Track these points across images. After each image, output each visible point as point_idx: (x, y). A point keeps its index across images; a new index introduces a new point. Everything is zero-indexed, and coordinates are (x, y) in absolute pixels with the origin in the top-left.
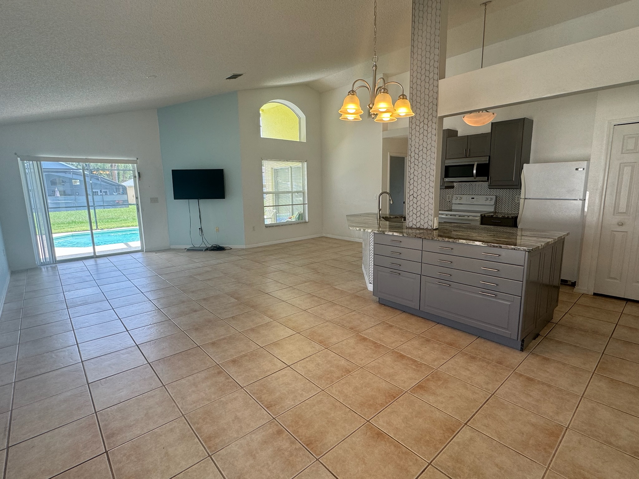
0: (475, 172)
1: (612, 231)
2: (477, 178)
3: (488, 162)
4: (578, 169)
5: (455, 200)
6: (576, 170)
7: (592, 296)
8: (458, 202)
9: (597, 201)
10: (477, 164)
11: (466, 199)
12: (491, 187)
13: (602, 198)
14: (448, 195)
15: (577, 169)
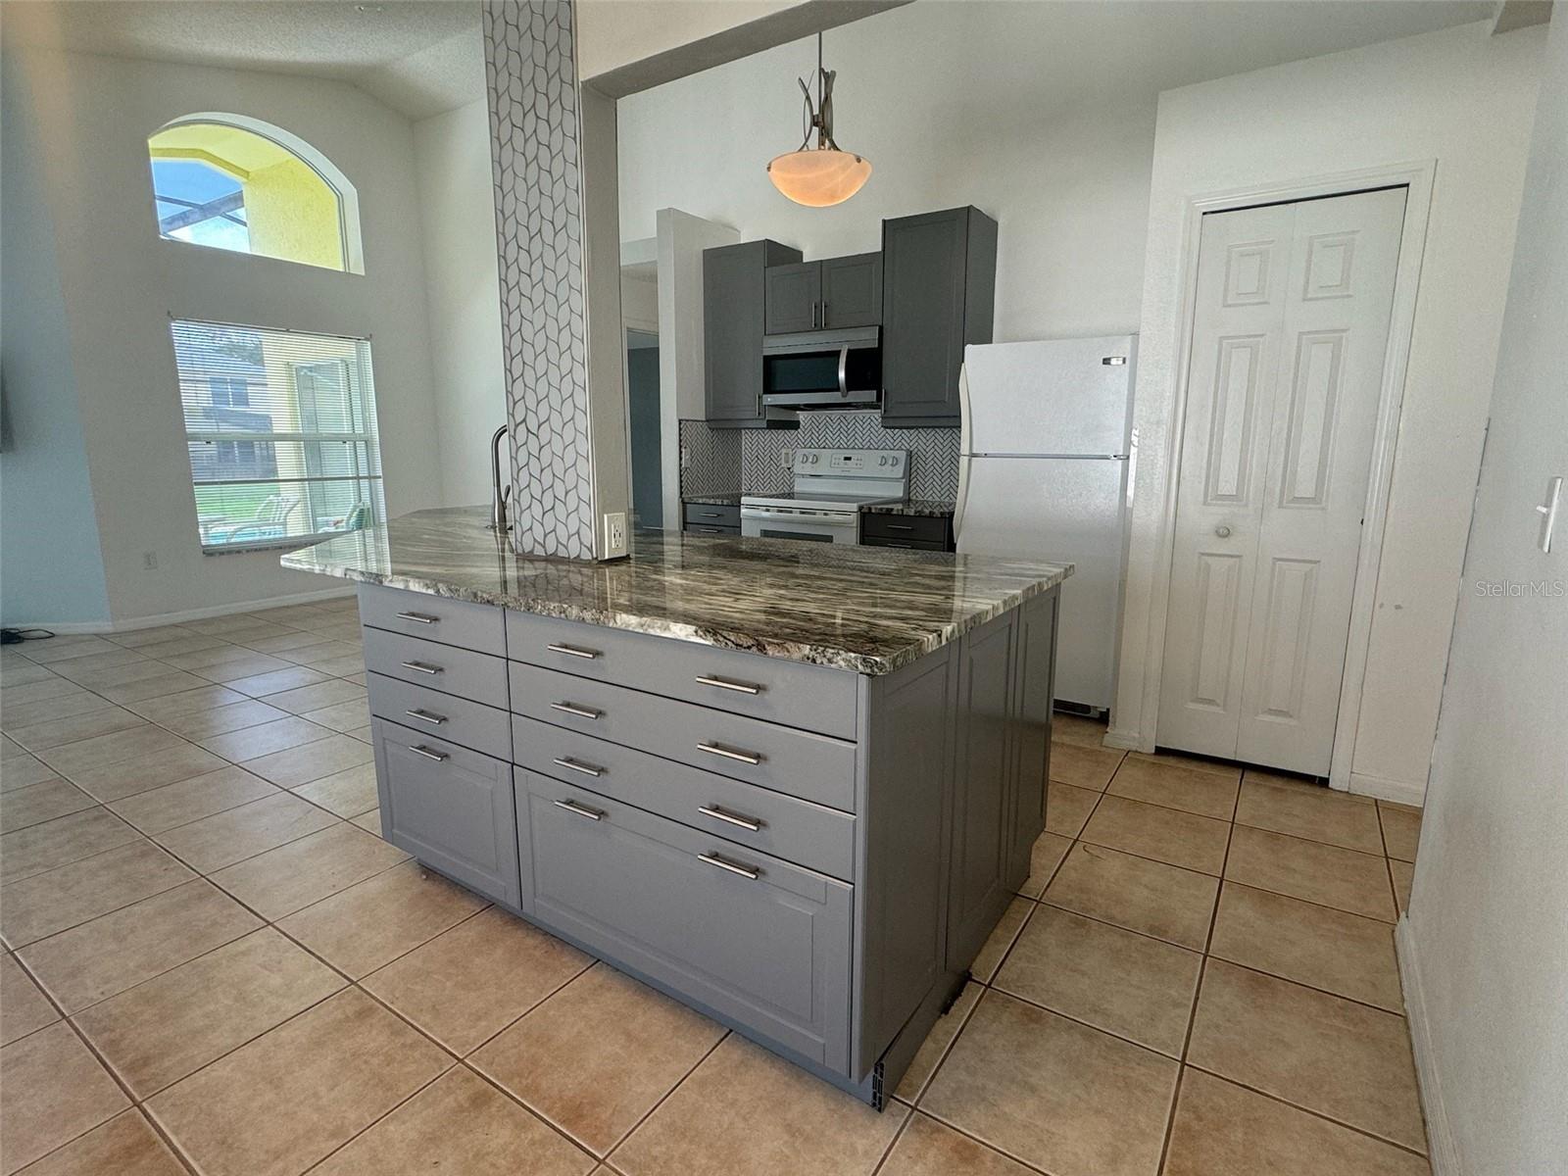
0: (842, 375)
1: (1203, 554)
2: (850, 393)
3: (877, 346)
4: (1109, 359)
5: (802, 465)
6: (1104, 363)
7: (1152, 759)
8: (809, 469)
9: (1161, 462)
10: (849, 350)
11: (830, 460)
12: (889, 423)
13: (1173, 447)
14: (784, 451)
15: (1106, 361)
